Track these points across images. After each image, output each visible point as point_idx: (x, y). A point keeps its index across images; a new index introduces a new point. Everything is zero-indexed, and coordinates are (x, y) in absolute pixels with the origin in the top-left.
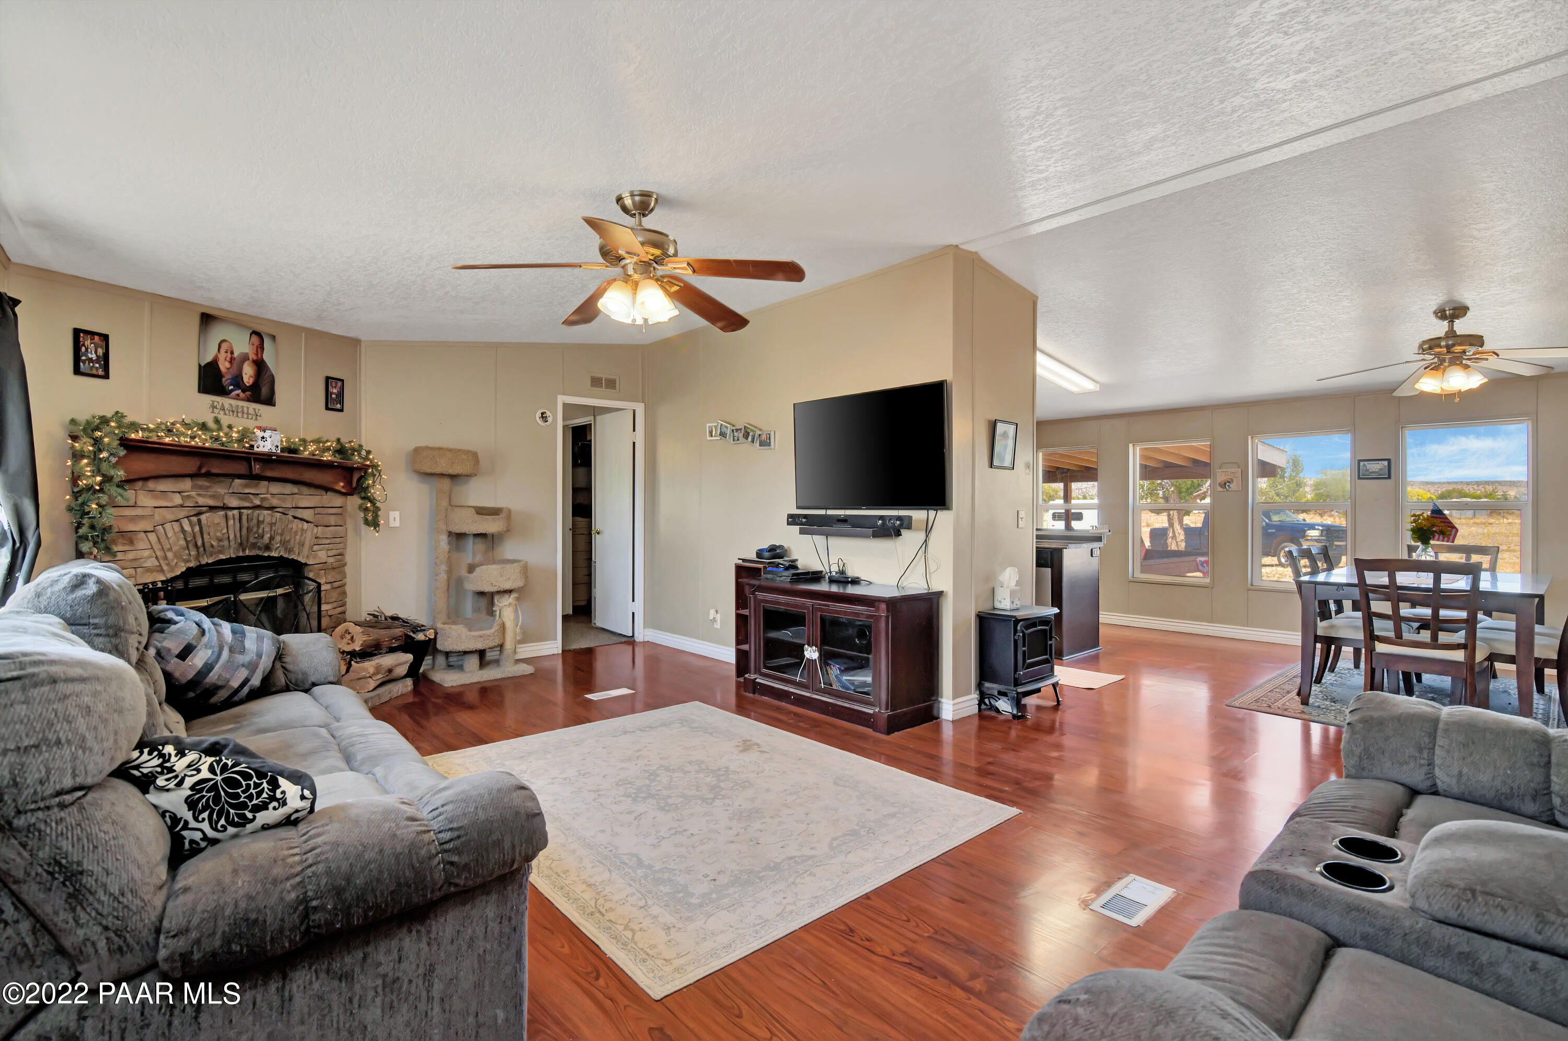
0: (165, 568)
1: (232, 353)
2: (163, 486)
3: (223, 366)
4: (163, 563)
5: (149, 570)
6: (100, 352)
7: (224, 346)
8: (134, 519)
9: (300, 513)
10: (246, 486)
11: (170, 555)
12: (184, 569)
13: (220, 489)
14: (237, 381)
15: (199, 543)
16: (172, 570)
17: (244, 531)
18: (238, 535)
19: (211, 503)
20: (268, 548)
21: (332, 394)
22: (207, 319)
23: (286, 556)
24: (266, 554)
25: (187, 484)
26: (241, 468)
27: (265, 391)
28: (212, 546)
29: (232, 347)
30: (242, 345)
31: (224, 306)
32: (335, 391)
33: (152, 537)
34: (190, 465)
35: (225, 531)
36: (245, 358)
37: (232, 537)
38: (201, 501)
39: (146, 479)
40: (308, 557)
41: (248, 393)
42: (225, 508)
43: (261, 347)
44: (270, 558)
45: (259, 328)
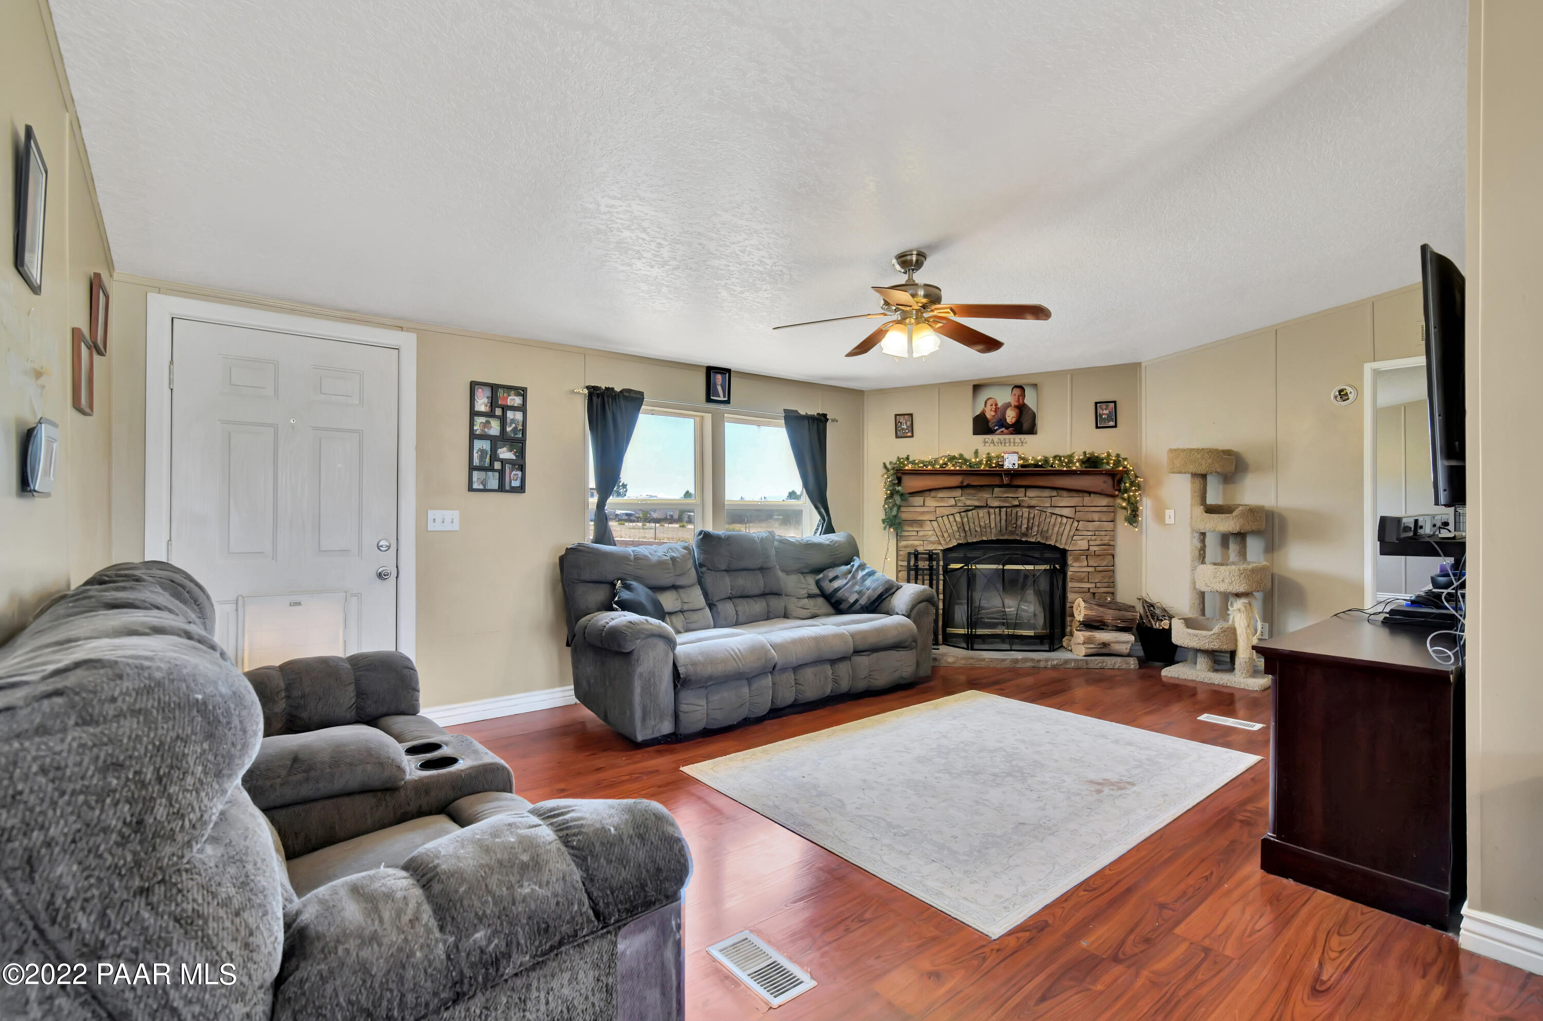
0: (943, 542)
1: (996, 405)
2: (941, 494)
3: (989, 414)
4: (941, 539)
5: (933, 543)
6: (909, 423)
7: (989, 402)
8: (923, 513)
9: (1057, 511)
10: (1005, 492)
11: (946, 535)
12: (955, 544)
13: (986, 495)
14: (1002, 423)
15: (967, 529)
16: (947, 544)
17: (1003, 522)
18: (999, 525)
19: (976, 503)
20: (1025, 535)
21: (1101, 415)
22: (977, 388)
23: (1043, 542)
24: (1024, 539)
25: (958, 493)
26: (996, 481)
27: (1026, 426)
28: (976, 531)
29: (996, 401)
30: (1004, 397)
31: (991, 376)
32: (1105, 412)
33: (935, 524)
34: (955, 481)
35: (987, 522)
36: (1008, 405)
37: (993, 525)
38: (969, 503)
39: (930, 490)
40: (1066, 544)
41: (1011, 429)
42: (987, 506)
43: (1023, 395)
44: (1026, 542)
45: (1019, 383)
